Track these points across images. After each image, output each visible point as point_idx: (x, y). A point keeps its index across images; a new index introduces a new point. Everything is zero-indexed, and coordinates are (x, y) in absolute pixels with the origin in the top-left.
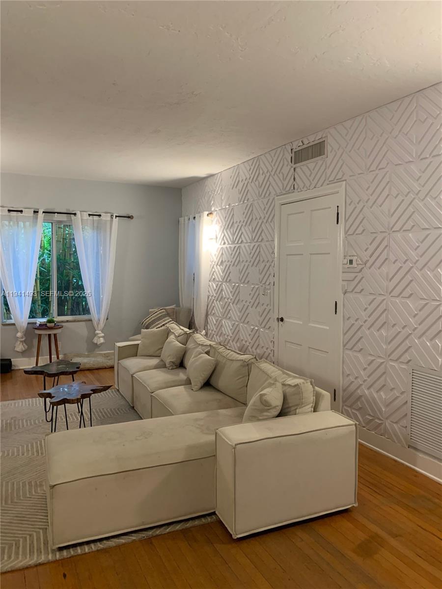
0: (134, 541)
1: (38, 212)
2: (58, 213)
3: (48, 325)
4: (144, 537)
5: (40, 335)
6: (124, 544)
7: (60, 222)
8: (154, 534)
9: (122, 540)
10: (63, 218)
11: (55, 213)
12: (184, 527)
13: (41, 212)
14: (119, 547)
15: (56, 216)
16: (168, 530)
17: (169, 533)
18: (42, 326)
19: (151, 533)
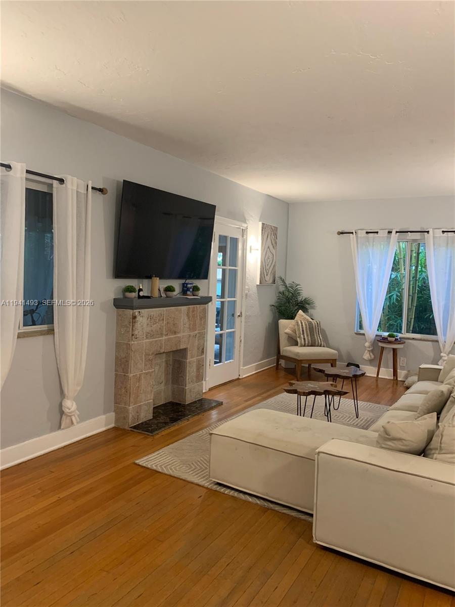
0: (257, 504)
1: (391, 232)
2: (411, 232)
3: (389, 339)
4: (265, 506)
5: (383, 348)
6: (250, 502)
7: (415, 241)
8: (273, 508)
9: (250, 499)
10: (417, 236)
11: (407, 232)
12: (297, 516)
13: (394, 232)
14: (245, 502)
15: (410, 235)
16: (276, 508)
17: (283, 513)
18: (384, 340)
19: (272, 506)
